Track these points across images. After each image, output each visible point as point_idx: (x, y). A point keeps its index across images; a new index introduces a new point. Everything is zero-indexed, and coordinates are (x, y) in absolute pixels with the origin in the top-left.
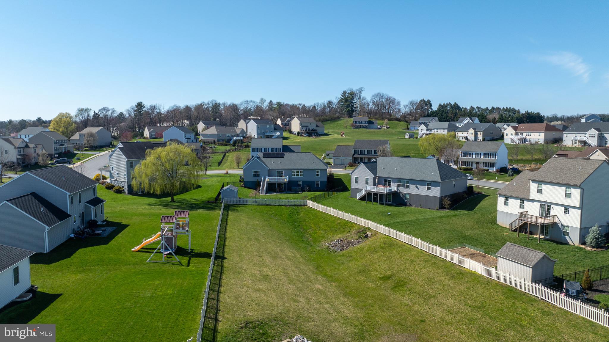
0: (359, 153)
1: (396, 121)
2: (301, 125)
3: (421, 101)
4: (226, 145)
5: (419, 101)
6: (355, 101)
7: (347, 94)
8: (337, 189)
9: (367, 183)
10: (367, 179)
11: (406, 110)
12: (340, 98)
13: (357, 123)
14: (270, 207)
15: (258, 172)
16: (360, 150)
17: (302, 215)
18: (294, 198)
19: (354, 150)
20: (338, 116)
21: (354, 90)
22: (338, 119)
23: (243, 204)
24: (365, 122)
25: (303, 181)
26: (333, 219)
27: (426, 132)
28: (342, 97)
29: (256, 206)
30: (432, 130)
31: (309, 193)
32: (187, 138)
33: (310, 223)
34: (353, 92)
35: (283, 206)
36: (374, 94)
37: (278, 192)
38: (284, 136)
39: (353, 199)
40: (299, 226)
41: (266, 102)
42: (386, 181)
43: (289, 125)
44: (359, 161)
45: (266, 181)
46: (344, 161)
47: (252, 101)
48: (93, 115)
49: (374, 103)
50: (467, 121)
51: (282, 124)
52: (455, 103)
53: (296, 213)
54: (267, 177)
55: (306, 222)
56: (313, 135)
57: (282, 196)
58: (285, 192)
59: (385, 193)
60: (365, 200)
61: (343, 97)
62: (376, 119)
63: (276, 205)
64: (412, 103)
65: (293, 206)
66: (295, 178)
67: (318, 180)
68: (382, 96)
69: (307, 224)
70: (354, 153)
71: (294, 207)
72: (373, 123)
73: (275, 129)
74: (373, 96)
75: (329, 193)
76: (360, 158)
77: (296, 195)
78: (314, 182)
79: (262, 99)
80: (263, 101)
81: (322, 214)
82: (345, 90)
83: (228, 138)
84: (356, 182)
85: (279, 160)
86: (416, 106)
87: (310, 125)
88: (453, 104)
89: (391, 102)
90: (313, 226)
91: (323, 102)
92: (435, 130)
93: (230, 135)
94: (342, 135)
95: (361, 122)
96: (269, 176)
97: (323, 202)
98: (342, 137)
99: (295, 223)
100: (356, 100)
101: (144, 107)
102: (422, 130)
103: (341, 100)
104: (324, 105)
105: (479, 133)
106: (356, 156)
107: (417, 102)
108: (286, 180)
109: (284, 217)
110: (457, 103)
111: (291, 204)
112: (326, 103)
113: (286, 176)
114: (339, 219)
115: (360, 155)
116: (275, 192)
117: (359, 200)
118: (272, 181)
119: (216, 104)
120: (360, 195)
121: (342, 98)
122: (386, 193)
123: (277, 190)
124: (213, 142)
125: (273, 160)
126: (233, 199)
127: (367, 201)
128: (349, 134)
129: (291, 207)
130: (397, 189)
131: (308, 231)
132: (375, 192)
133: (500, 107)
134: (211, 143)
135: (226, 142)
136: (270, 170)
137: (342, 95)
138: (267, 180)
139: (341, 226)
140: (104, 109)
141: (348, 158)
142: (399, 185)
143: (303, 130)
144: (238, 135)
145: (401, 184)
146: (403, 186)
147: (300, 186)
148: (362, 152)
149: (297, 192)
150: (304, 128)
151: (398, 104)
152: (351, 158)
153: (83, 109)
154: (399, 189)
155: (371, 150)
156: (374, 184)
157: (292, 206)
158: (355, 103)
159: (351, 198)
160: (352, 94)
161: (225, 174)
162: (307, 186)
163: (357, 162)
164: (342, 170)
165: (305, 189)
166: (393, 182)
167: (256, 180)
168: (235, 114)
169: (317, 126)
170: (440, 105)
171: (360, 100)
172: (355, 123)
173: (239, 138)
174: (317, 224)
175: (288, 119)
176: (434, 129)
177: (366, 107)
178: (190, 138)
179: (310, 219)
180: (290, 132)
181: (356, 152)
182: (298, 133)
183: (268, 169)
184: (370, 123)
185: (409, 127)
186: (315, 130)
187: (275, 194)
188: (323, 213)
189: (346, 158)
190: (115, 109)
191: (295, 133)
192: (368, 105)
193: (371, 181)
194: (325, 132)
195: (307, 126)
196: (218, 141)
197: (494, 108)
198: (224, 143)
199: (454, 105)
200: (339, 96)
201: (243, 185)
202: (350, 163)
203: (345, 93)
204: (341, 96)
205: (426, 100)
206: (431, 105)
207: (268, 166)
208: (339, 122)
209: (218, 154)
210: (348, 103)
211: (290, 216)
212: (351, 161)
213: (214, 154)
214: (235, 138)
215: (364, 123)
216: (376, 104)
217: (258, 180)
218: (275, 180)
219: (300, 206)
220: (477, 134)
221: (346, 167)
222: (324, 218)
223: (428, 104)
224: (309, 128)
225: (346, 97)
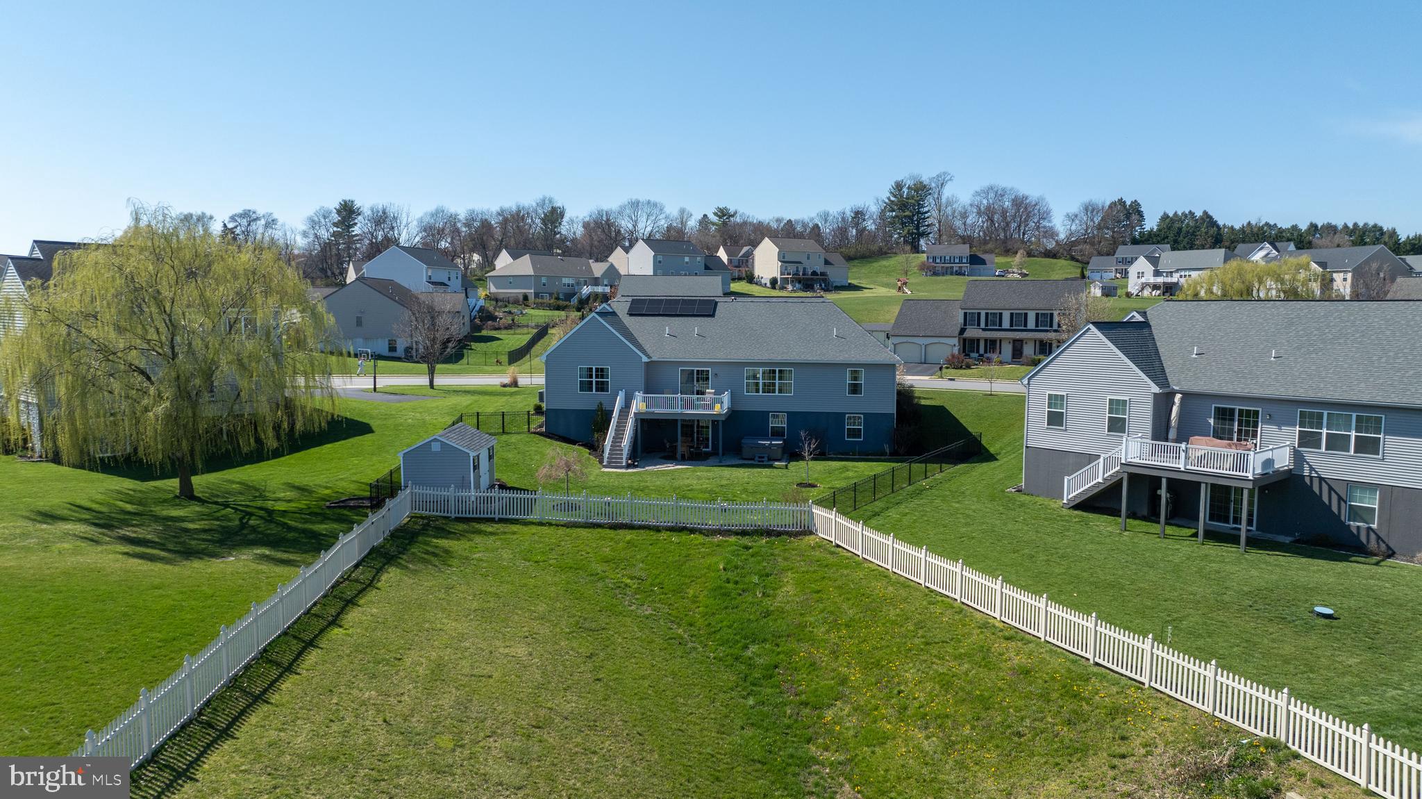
0: (983, 325)
1: (1049, 257)
2: (783, 259)
3: (1113, 205)
4: (558, 308)
5: (1108, 203)
6: (926, 209)
7: (905, 190)
8: (943, 449)
9: (1117, 426)
10: (1116, 405)
11: (1074, 227)
12: (887, 201)
13: (938, 261)
14: (629, 535)
15: (601, 372)
16: (987, 314)
17: (788, 590)
18: (750, 488)
19: (965, 314)
20: (881, 249)
21: (925, 179)
22: (882, 253)
23: (501, 521)
24: (961, 258)
25: (791, 415)
26: (976, 637)
27: (1152, 280)
28: (892, 199)
29: (561, 531)
30: (1171, 272)
31: (820, 466)
32: (433, 283)
33: (835, 654)
34: (921, 183)
35: (692, 531)
36: (978, 189)
37: (684, 459)
38: (732, 290)
39: (1040, 500)
40: (770, 671)
41: (693, 217)
42: (1224, 415)
43: (750, 263)
44: (982, 351)
45: (633, 409)
46: (930, 349)
47: (649, 202)
48: (220, 233)
49: (979, 213)
50: (1262, 253)
51: (730, 261)
52: (1205, 213)
53: (755, 579)
54: (639, 395)
55: (812, 640)
56: (817, 286)
57: (699, 478)
58: (711, 460)
59: (1247, 480)
60: (1115, 513)
61: (895, 196)
62: (991, 251)
63: (657, 529)
64: (1090, 209)
65: (744, 533)
66: (756, 401)
67: (855, 408)
68: (1000, 194)
69: (823, 657)
70: (965, 324)
71: (746, 541)
72: (983, 262)
73: (707, 268)
74: (977, 194)
75: (915, 466)
76: (986, 340)
77: (760, 476)
78: (839, 417)
79: (682, 211)
80: (685, 217)
81: (903, 593)
82: (900, 179)
83: (567, 290)
84: (1055, 419)
85: (695, 326)
86: (1100, 218)
87: (808, 258)
88: (1199, 214)
89: (1025, 210)
90: (855, 676)
91: (840, 209)
92: (1183, 273)
93: (571, 281)
94: (900, 288)
95: (948, 258)
96: (650, 388)
97: (893, 514)
98: (900, 294)
99: (754, 648)
100: (929, 204)
101: (359, 214)
102: (1140, 275)
103: (890, 206)
104: (843, 219)
105: (1338, 277)
106: (972, 332)
107: (1103, 207)
108: (718, 406)
109: (695, 600)
110: (1211, 213)
111: (736, 521)
112: (849, 215)
113: (719, 392)
114: (1013, 635)
115: (983, 330)
116: (671, 457)
117: (1076, 507)
118: (657, 411)
119: (554, 210)
120: (1076, 486)
121: (893, 201)
122: (1255, 481)
123: (681, 449)
124: (521, 298)
125: (668, 326)
126: (451, 493)
127: (1132, 515)
128: (919, 288)
129: (733, 539)
130: (1298, 457)
131: (829, 715)
132: (1178, 471)
133: (1334, 223)
134: (516, 302)
135: (558, 298)
136: (651, 366)
137: (891, 193)
138: (639, 405)
139: (1045, 697)
140: (246, 214)
141: (942, 340)
142: (1308, 440)
143: (789, 274)
144: (596, 282)
145: (1325, 431)
146: (1337, 443)
147: (777, 433)
148: (994, 320)
149: (763, 460)
150: (792, 268)
151: (1045, 215)
152: (955, 341)
153: (191, 215)
154: (1308, 457)
155: (1026, 315)
156: (1161, 431)
157: (737, 533)
158: (926, 213)
159: (1023, 498)
160: (921, 190)
161: (504, 386)
162: (813, 434)
163: (974, 355)
164: (927, 378)
165: (802, 449)
166: (1271, 420)
167: (594, 407)
168: (603, 237)
169: (827, 262)
170: (1165, 217)
171: (940, 206)
172: (931, 260)
173: (599, 289)
174: (877, 664)
175: (745, 249)
176: (1177, 271)
177: (958, 223)
178: (446, 282)
179: (835, 625)
180: (750, 279)
181: (971, 319)
182: (774, 282)
183: (645, 359)
184: (975, 260)
185: (1087, 273)
186: (822, 274)
187: (670, 467)
188: (906, 584)
189: (936, 340)
190: (275, 216)
191: (763, 281)
192: (964, 215)
193: (1141, 416)
194: (849, 281)
195: (800, 263)
196: (537, 295)
197: (1316, 226)
198: (552, 301)
199: (1202, 218)
200: (885, 194)
201: (541, 426)
202: (953, 356)
203: (899, 186)
204: (888, 195)
205: (1128, 203)
206: (1140, 214)
207: (647, 347)
208: (884, 263)
209: (525, 330)
210: (907, 213)
211: (726, 595)
212: (956, 350)
213: (512, 332)
214: (586, 290)
215: (957, 261)
216: (989, 213)
217: (601, 404)
218: (674, 405)
219: (779, 534)
220: (1332, 280)
221: (944, 370)
222: (919, 625)
223: (1133, 212)
224: (804, 269)
225: (902, 196)
